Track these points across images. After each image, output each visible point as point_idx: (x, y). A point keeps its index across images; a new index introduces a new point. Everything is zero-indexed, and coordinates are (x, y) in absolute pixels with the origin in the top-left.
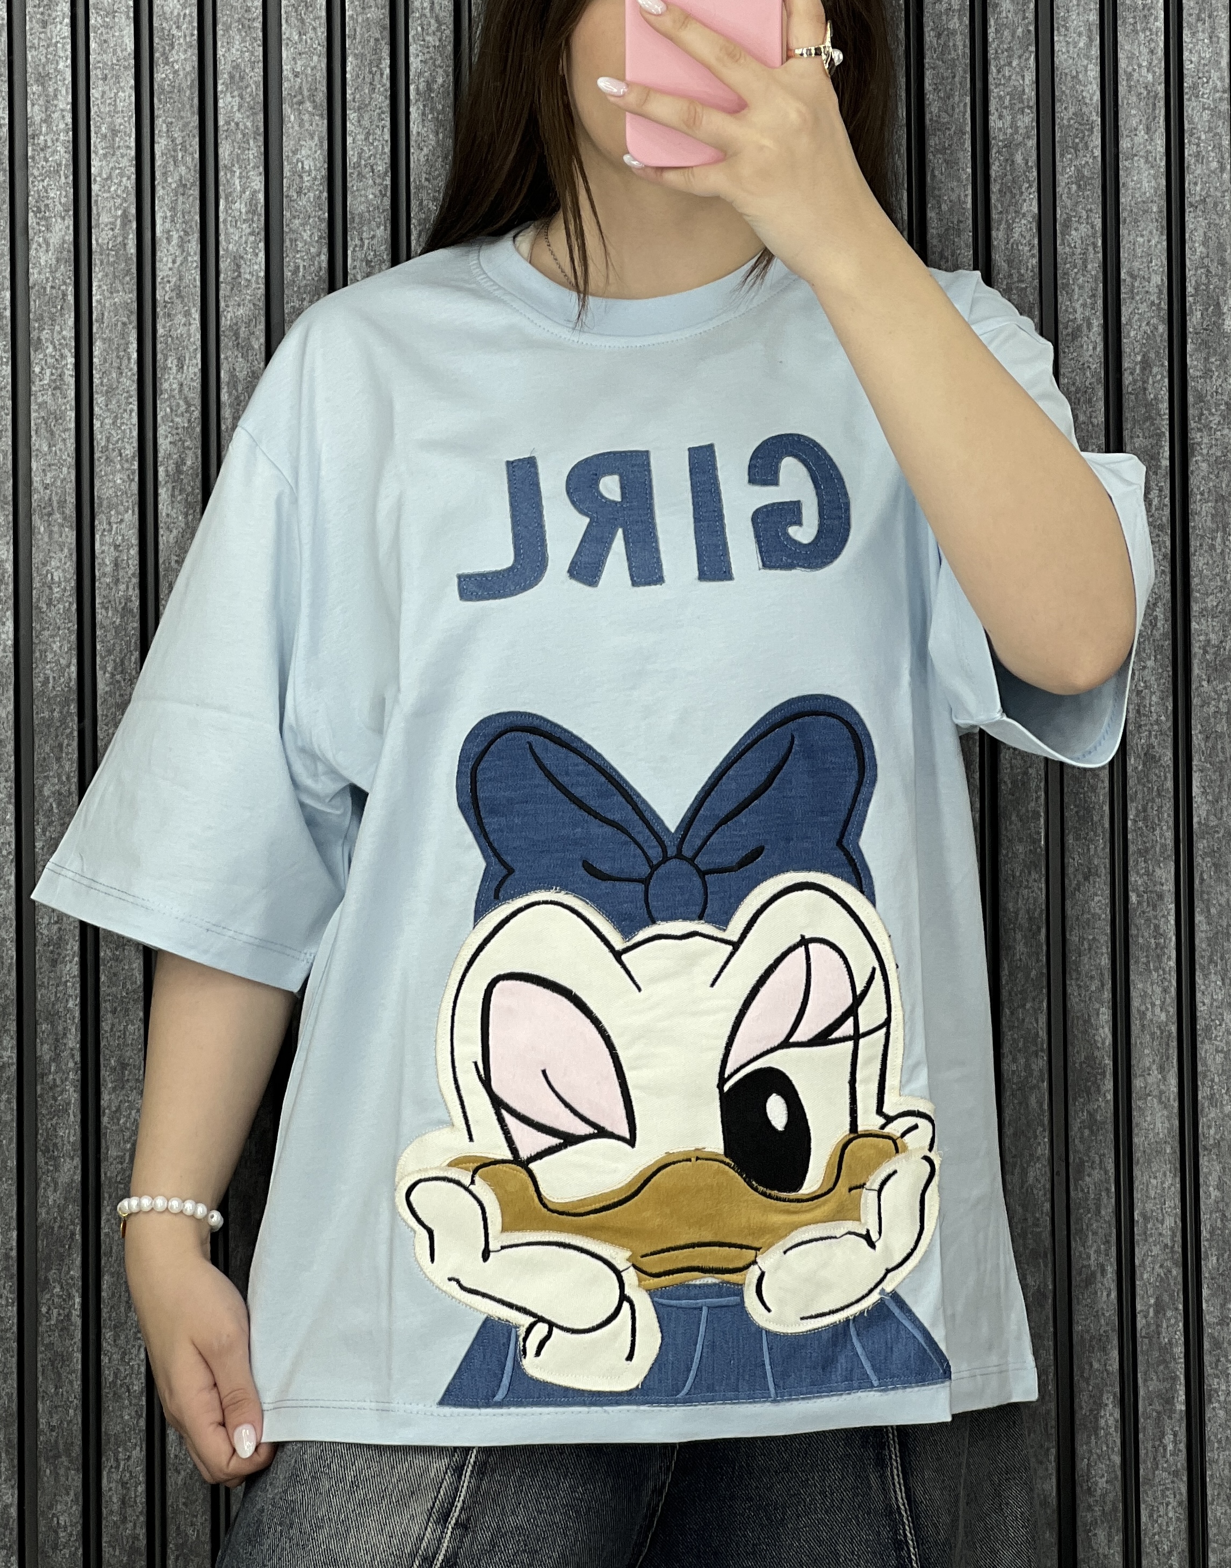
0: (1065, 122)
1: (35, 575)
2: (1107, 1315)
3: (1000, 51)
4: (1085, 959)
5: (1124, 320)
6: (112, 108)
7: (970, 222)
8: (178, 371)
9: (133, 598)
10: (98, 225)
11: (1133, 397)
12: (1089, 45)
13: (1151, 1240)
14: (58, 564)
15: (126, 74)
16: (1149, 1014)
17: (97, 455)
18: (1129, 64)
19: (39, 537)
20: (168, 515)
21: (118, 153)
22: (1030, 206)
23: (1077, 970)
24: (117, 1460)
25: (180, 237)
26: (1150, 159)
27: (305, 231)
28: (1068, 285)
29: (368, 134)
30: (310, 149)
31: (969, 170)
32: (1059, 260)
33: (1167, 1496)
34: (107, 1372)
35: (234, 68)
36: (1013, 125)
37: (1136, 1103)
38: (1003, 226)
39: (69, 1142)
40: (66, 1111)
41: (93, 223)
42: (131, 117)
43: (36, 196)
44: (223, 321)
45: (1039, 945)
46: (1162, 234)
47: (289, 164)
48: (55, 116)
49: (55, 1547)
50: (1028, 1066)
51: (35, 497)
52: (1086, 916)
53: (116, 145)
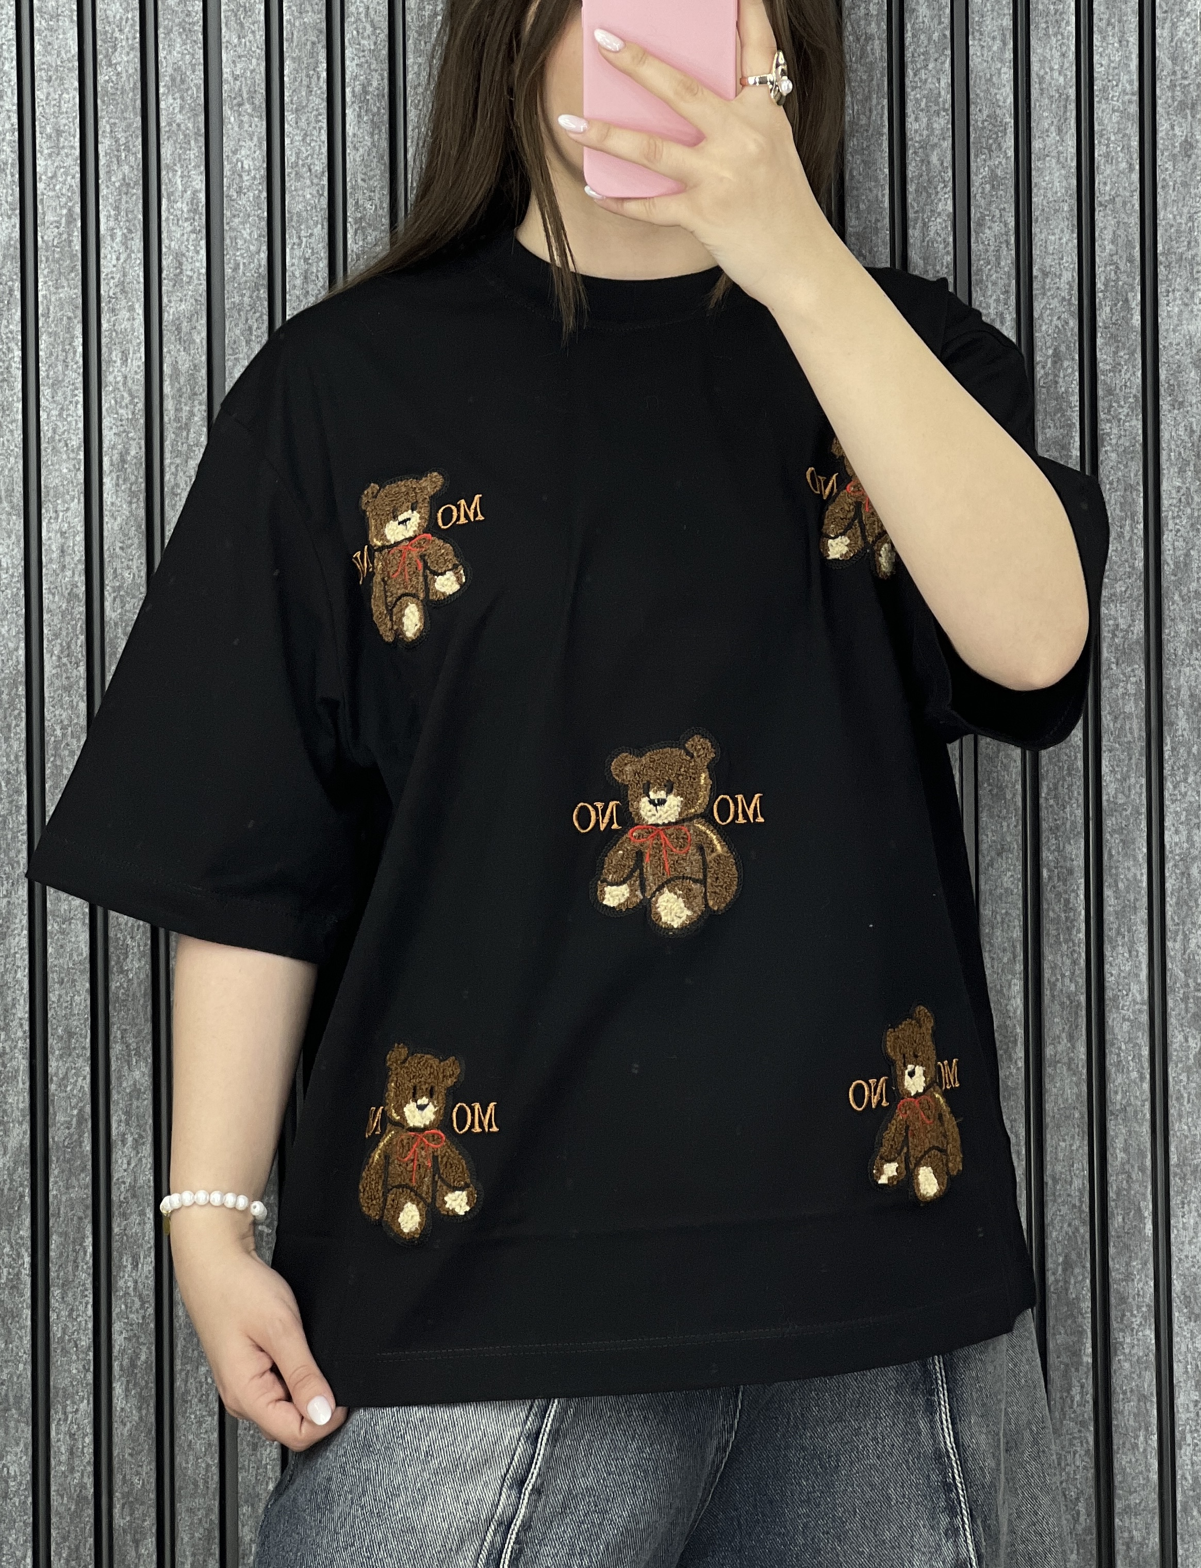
0: (979, 124)
3: (916, 55)
4: (998, 933)
5: (1036, 315)
6: (56, 109)
7: (887, 220)
8: (122, 364)
9: (79, 584)
10: (44, 223)
11: (1044, 390)
12: (1002, 49)
13: (1060, 1200)
14: (6, 550)
15: (70, 75)
16: (1059, 984)
17: (43, 446)
18: (1042, 67)
20: (112, 504)
21: (63, 152)
22: (946, 205)
23: (990, 943)
24: (65, 1413)
25: (123, 234)
26: (1061, 159)
27: (245, 229)
28: (981, 281)
29: (306, 135)
30: (250, 150)
31: (887, 171)
32: (973, 257)
33: (1074, 1445)
34: (55, 1328)
35: (175, 70)
36: (929, 126)
37: (1048, 1070)
38: (919, 225)
39: (18, 1109)
40: (15, 1078)
41: (39, 222)
42: (75, 118)
44: (165, 316)
46: (1072, 231)
47: (230, 163)
52: (999, 891)
53: (61, 145)
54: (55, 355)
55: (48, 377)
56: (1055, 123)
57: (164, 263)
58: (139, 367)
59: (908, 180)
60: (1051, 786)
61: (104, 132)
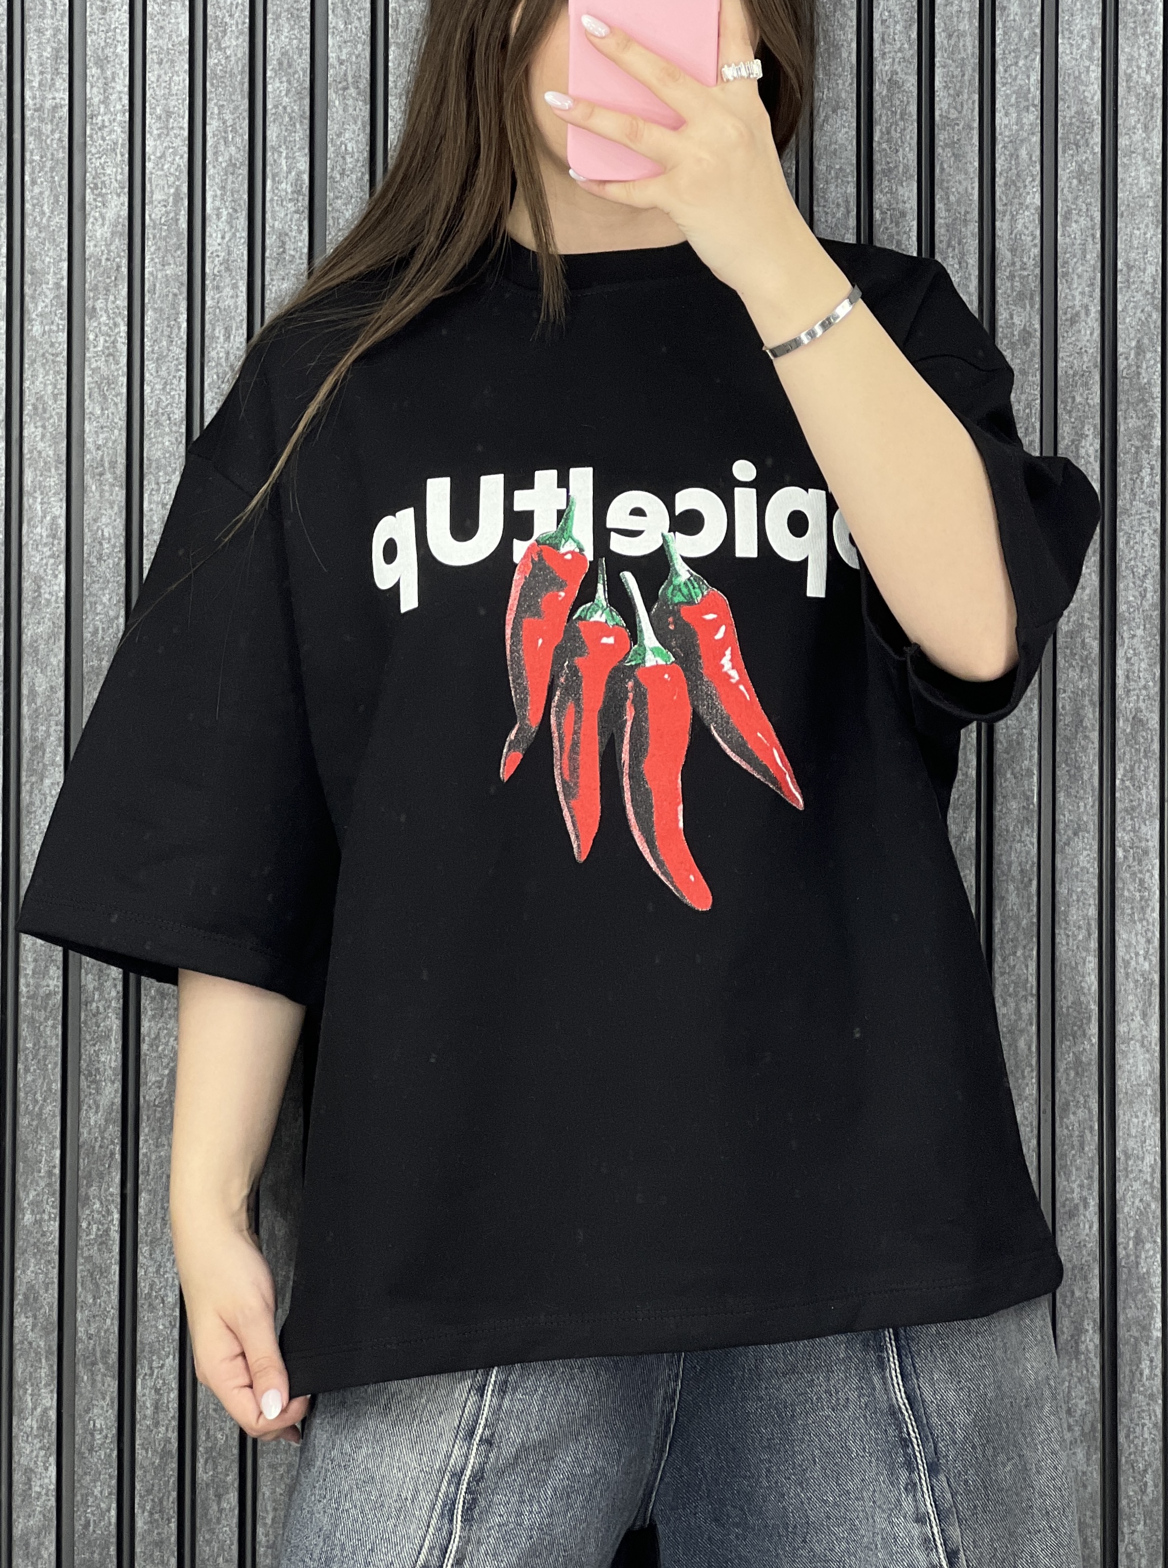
0: (1067, 119)
1: (86, 530)
2: (1089, 1245)
3: (1007, 52)
4: (1073, 910)
5: (1119, 308)
6: (167, 91)
7: (976, 213)
8: (225, 341)
10: (151, 202)
11: (1127, 381)
12: (1091, 48)
13: (1131, 1176)
14: (109, 521)
15: (181, 58)
16: (1133, 963)
17: (147, 419)
18: (1130, 66)
19: (91, 495)
21: (172, 133)
22: (1034, 199)
23: (1065, 920)
24: (151, 1368)
25: (229, 214)
26: (1147, 156)
27: (347, 210)
28: (1066, 274)
30: (354, 132)
31: (976, 164)
32: (1060, 250)
33: (1143, 1418)
34: (143, 1284)
35: (282, 54)
36: (1019, 121)
37: (1120, 1047)
38: (1008, 217)
39: (110, 1068)
40: (108, 1037)
41: (147, 201)
42: (184, 100)
43: (94, 172)
45: (1030, 897)
46: (1157, 227)
47: (334, 146)
48: (114, 97)
49: (91, 1450)
50: (1017, 1011)
51: (88, 457)
52: (1075, 869)
53: (171, 126)
54: (160, 330)
55: (153, 352)
56: (1142, 121)
57: (268, 242)
58: (241, 343)
59: (998, 173)
60: (1128, 767)
61: (212, 113)
